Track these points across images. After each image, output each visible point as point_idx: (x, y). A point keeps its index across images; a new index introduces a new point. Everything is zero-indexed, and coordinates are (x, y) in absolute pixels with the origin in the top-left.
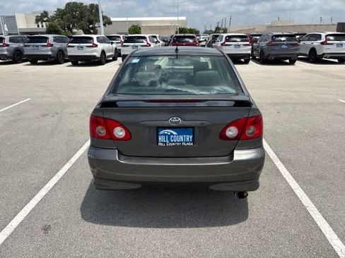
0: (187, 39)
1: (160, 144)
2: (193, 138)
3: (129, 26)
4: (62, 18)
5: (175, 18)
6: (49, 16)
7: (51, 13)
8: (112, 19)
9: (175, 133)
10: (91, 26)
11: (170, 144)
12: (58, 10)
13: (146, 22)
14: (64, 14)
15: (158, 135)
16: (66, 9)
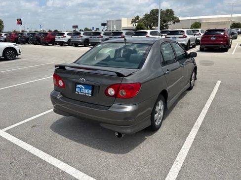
0: (218, 32)
1: (76, 93)
2: (92, 92)
3: (192, 23)
4: (147, 20)
5: (229, 16)
6: (140, 19)
7: (141, 17)
8: (180, 19)
9: (84, 88)
10: (164, 24)
11: (81, 94)
12: (146, 14)
13: (206, 19)
14: (149, 17)
15: (76, 87)
16: (150, 14)
